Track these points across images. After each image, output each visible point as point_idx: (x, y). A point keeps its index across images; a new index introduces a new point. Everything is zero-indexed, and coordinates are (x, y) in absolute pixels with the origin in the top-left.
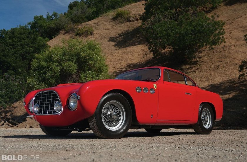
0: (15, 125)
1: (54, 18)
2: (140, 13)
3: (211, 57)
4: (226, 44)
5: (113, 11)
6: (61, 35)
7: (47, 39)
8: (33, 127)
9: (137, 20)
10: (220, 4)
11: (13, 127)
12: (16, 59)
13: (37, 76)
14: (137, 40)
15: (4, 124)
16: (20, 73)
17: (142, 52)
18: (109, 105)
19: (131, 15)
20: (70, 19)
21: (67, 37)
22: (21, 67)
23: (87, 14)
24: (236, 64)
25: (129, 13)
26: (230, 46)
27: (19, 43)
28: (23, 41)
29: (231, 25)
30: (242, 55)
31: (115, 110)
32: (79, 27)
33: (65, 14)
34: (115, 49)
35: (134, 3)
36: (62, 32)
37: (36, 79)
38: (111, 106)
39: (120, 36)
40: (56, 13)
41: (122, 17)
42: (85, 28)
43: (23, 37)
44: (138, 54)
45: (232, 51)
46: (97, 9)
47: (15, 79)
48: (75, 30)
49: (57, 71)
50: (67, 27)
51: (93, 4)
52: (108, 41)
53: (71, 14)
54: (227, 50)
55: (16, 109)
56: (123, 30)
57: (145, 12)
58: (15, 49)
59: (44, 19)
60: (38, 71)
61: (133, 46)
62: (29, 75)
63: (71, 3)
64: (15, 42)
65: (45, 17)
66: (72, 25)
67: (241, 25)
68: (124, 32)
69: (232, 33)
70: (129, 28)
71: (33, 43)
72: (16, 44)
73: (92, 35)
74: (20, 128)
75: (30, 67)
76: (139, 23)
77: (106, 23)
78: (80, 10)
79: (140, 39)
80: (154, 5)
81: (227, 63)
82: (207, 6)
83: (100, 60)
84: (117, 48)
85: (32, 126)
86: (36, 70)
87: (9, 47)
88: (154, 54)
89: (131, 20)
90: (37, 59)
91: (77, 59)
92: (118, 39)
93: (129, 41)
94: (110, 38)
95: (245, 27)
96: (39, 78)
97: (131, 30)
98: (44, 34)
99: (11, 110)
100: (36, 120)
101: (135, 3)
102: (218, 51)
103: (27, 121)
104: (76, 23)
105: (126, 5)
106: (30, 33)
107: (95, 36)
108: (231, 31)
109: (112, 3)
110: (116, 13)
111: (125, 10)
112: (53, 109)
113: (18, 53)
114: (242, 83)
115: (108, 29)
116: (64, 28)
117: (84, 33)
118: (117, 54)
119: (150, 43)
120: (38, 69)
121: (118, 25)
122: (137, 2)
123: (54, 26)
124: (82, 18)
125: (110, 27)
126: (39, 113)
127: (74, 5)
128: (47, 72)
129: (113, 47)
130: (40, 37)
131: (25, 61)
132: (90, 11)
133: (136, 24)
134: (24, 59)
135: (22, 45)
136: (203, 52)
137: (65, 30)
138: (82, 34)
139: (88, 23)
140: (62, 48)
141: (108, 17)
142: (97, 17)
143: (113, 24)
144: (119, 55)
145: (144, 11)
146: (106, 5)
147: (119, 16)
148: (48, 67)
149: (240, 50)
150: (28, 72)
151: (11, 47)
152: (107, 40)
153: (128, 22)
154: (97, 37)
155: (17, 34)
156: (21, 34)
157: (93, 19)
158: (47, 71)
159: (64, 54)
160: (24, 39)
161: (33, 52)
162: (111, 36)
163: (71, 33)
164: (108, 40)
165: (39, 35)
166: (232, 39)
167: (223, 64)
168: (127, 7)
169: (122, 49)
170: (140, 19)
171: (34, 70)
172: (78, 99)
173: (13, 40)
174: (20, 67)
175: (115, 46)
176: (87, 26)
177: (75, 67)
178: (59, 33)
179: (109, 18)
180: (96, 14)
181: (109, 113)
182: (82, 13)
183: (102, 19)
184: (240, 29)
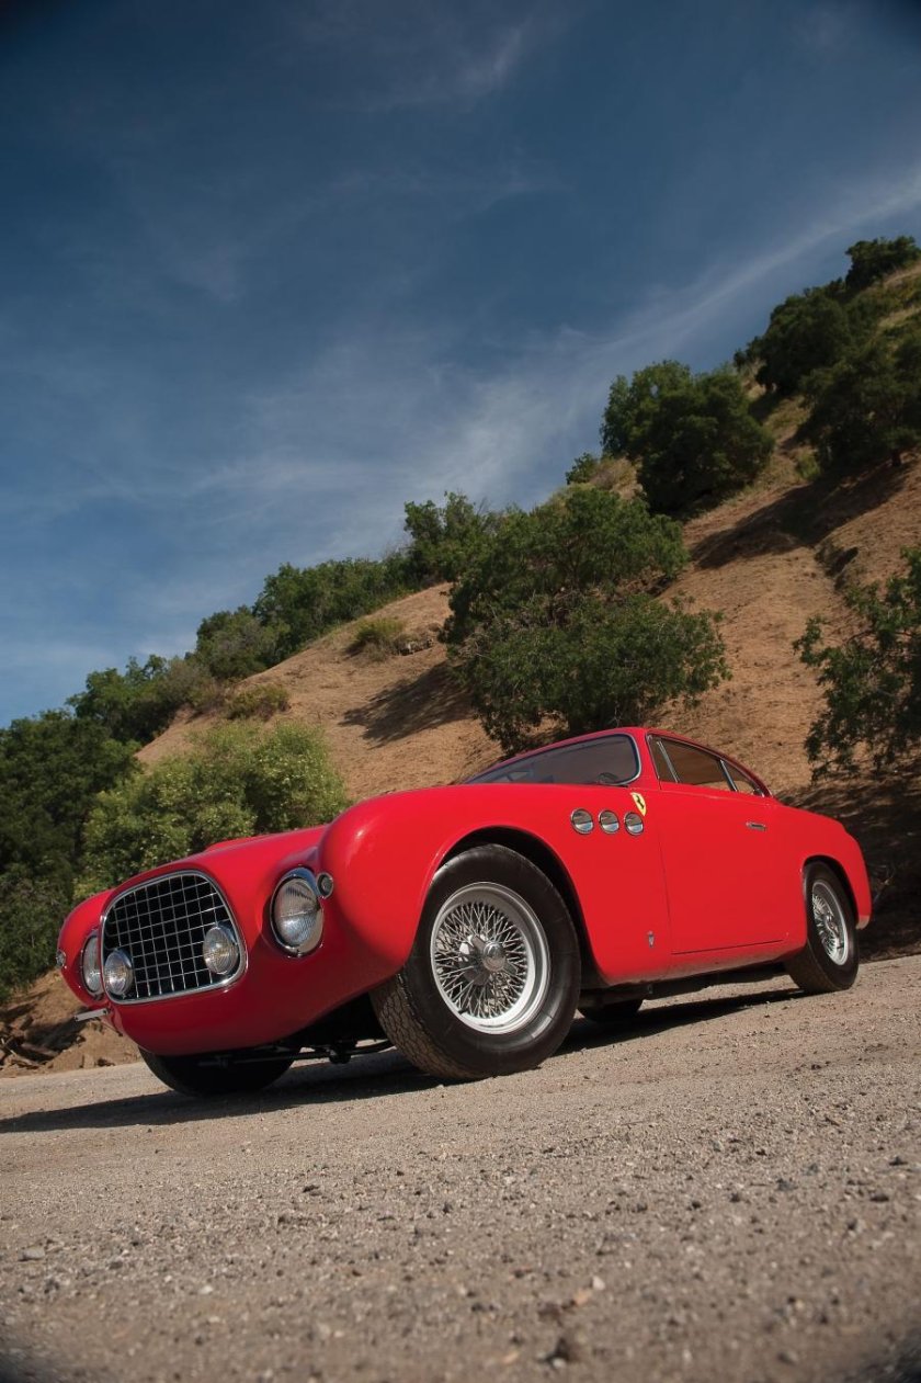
0: (43, 1059)
1: (151, 677)
2: (435, 621)
3: (695, 732)
4: (734, 685)
5: (346, 627)
6: (180, 724)
7: (133, 743)
8: (109, 1059)
9: (428, 645)
10: (684, 568)
11: (35, 1068)
12: (33, 820)
13: (107, 867)
14: (438, 710)
15: (6, 1061)
16: (51, 869)
17: (460, 745)
18: (459, 908)
19: (407, 631)
20: (206, 669)
21: (203, 726)
22: (52, 847)
23: (260, 647)
24: (780, 744)
25: (401, 627)
26: (747, 690)
27: (41, 766)
28: (54, 758)
29: (733, 625)
30: (789, 714)
31: (491, 925)
32: (240, 690)
33: (188, 656)
34: (368, 747)
35: (411, 593)
36: (184, 713)
37: (107, 879)
38: (468, 910)
39: (380, 702)
40: (159, 659)
41: (377, 643)
42: (258, 691)
43: (53, 745)
44: (447, 754)
45: (757, 704)
46: (292, 627)
47: (31, 895)
48: (227, 701)
49: (180, 842)
50: (199, 695)
51: (277, 611)
52: (339, 724)
53: (209, 654)
54: (741, 704)
55: (42, 1001)
56: (386, 683)
57: (451, 619)
58: (28, 787)
59: (120, 680)
60: (111, 853)
61: (427, 731)
62: (79, 870)
63: (205, 621)
64: (27, 764)
65: (122, 672)
66: (213, 688)
67: (764, 623)
68: (390, 689)
69: (741, 648)
70: (405, 675)
71: (87, 760)
72: (30, 772)
73: (284, 710)
74: (61, 1070)
75: (80, 842)
76: (438, 654)
77: (326, 667)
78: (238, 639)
79: (448, 704)
80: (478, 591)
81: (751, 744)
82: (645, 578)
83: (328, 785)
84: (375, 743)
85: (105, 1058)
86: (105, 847)
87: (5, 782)
88: (504, 746)
89: (409, 647)
90: (106, 809)
91: (247, 790)
92: (375, 715)
93: (411, 716)
94: (348, 714)
95: (778, 627)
96: (116, 877)
97: (412, 678)
98: (122, 730)
99: (27, 1005)
100: (122, 1032)
101: (415, 592)
102: (712, 711)
103: (83, 1039)
104: (226, 678)
105: (386, 603)
106: (74, 727)
107: (297, 712)
108: (737, 642)
109: (340, 603)
110: (356, 633)
111: (384, 619)
112: (201, 963)
113: (40, 801)
114: (816, 803)
115: (335, 686)
116: (189, 701)
117: (257, 708)
118: (378, 764)
119: (486, 711)
120: (112, 846)
121: (368, 670)
122: (419, 591)
123: (154, 698)
124: (244, 659)
125: (343, 680)
126: (131, 993)
127: (216, 624)
128: (143, 852)
129: (362, 743)
130: (112, 741)
131: (63, 824)
132: (269, 637)
133: (427, 657)
134: (58, 818)
135: (49, 772)
136: (664, 720)
137: (193, 707)
138: (253, 711)
139: (267, 673)
140: (191, 761)
141: (332, 647)
142: (295, 651)
143: (352, 668)
144: (384, 765)
145: (449, 613)
146: (319, 611)
147: (369, 640)
148: (147, 834)
149: (780, 697)
150: (77, 864)
151: (14, 781)
152: (338, 721)
153: (400, 656)
154: (302, 715)
155: (32, 737)
156: (45, 735)
157: (283, 658)
158: (143, 845)
159: (199, 780)
160: (57, 752)
161: (88, 792)
162: (347, 708)
163: (213, 715)
164: (342, 719)
165: (108, 730)
166: (745, 666)
167: (738, 749)
168: (393, 610)
169: (393, 743)
170: (441, 639)
171: (98, 850)
172: (324, 893)
173: (20, 759)
174: (48, 849)
175: (367, 736)
176: (265, 685)
177: (245, 819)
178: (173, 718)
179: (335, 649)
180: (291, 644)
181: (464, 949)
182: (246, 645)
183: (313, 657)
184: (764, 634)
